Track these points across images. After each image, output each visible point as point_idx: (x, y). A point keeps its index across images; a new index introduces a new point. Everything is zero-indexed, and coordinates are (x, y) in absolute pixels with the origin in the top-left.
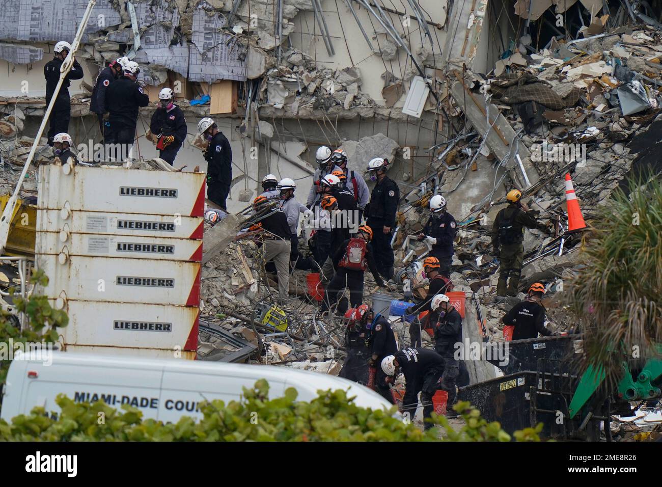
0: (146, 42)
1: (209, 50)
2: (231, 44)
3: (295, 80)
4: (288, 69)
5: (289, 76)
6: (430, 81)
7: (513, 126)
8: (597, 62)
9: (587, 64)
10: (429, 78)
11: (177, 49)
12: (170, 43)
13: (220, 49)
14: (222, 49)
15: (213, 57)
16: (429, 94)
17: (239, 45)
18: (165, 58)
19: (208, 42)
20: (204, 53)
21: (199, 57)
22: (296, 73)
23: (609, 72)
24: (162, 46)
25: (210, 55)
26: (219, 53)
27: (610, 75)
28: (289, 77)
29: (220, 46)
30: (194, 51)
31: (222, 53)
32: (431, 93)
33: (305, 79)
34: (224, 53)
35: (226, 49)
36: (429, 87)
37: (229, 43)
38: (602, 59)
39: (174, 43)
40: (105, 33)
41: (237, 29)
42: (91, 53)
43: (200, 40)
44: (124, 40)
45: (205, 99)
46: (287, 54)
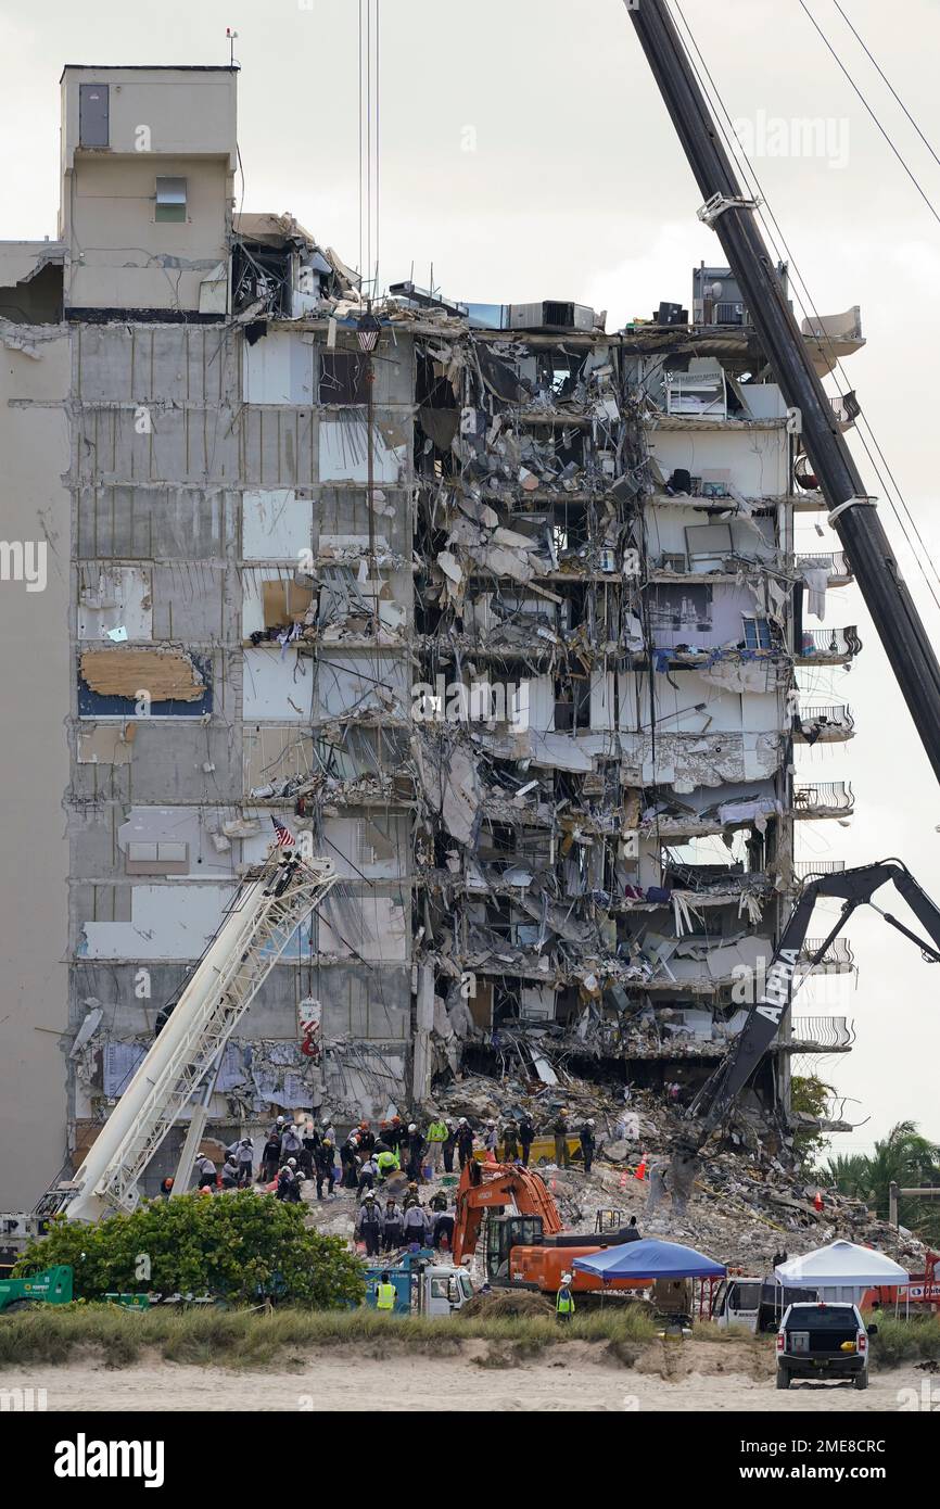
0: (261, 1091)
10: (398, 1105)
11: (277, 1094)
12: (273, 1091)
18: (271, 1099)
19: (293, 1089)
20: (291, 1095)
24: (269, 1092)
39: (275, 1091)
40: (238, 1087)
41: (305, 1084)
42: (230, 1096)
43: (288, 1090)
44: (249, 1090)
45: (290, 1117)
46: (330, 1094)
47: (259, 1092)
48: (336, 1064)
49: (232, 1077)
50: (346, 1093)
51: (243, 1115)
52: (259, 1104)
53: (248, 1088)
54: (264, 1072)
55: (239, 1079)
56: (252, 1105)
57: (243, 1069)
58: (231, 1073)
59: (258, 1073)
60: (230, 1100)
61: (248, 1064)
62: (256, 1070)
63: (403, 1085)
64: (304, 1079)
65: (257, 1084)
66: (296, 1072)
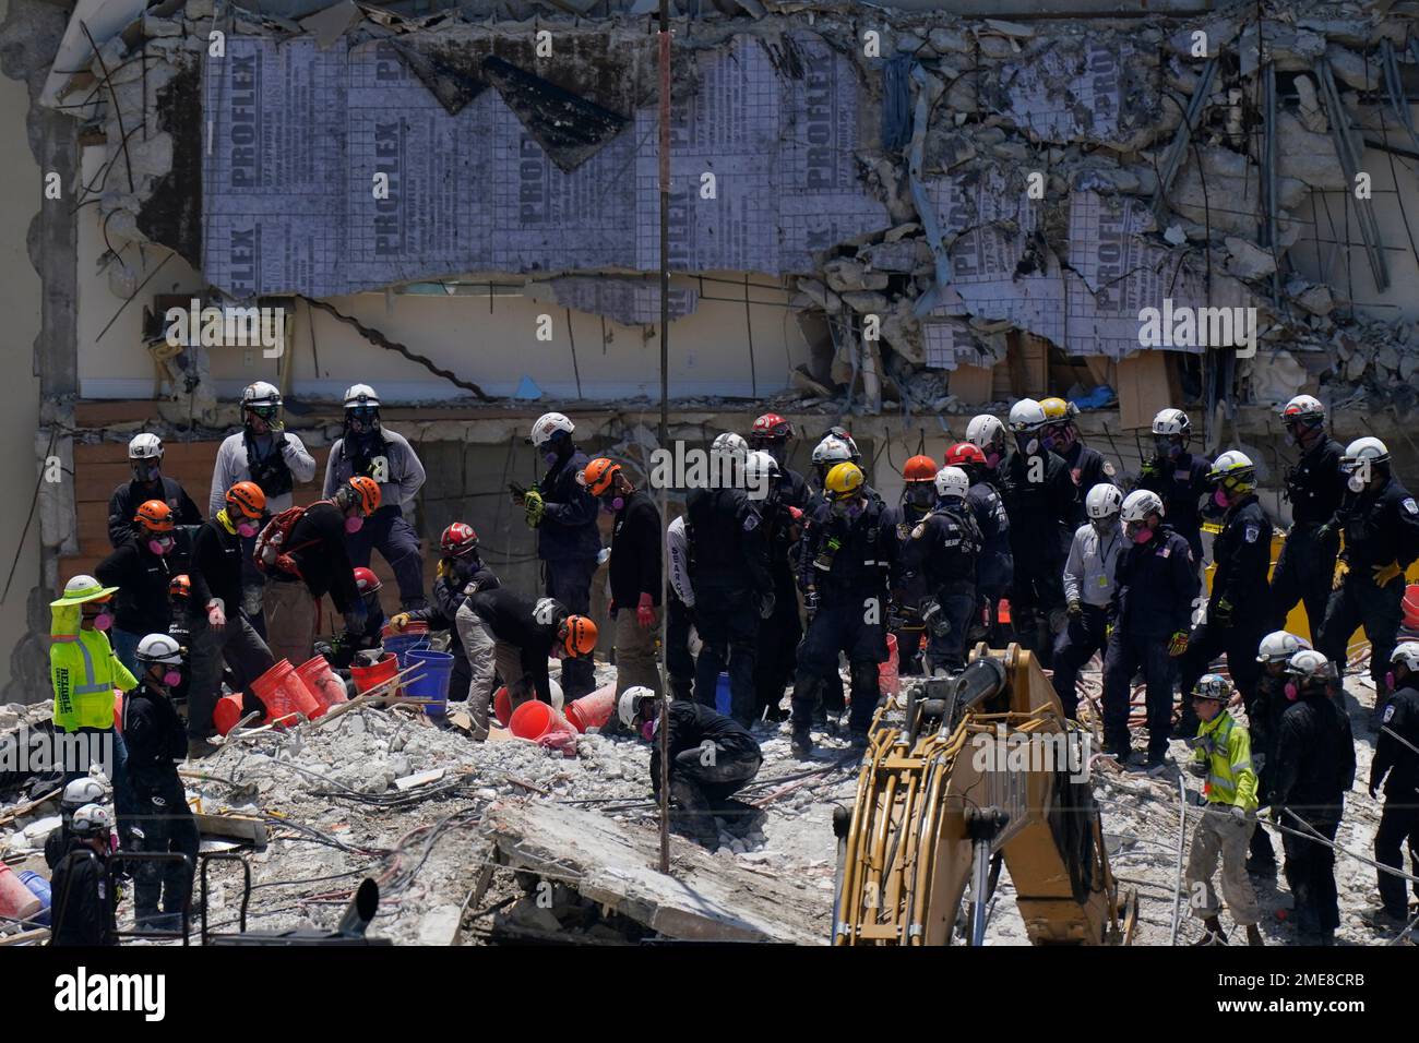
0: (957, 268)
1: (1113, 283)
2: (1165, 270)
3: (1318, 349)
4: (1301, 323)
5: (1306, 338)
11: (1034, 282)
12: (1015, 268)
13: (1139, 281)
14: (1144, 281)
15: (1123, 300)
17: (1186, 271)
18: (1007, 304)
19: (1109, 265)
20: (1101, 290)
21: (1090, 300)
22: (1316, 331)
24: (996, 274)
25: (1115, 294)
26: (1138, 290)
28: (1306, 343)
29: (1138, 274)
30: (1077, 286)
31: (1144, 291)
33: (1339, 344)
34: (1149, 289)
35: (1153, 281)
37: (1161, 267)
39: (1025, 268)
40: (847, 251)
41: (1175, 235)
42: (814, 296)
43: (1088, 261)
44: (904, 265)
45: (1101, 396)
46: (1293, 290)
47: (945, 270)
48: (1326, 145)
49: (818, 202)
50: (1383, 282)
51: (872, 387)
52: (948, 330)
53: (898, 256)
54: (974, 177)
55: (853, 212)
56: (913, 335)
57: (873, 162)
58: (816, 183)
59: (946, 184)
60: (815, 314)
61: (895, 142)
62: (931, 171)
64: (1172, 213)
65: (934, 236)
66: (1127, 181)
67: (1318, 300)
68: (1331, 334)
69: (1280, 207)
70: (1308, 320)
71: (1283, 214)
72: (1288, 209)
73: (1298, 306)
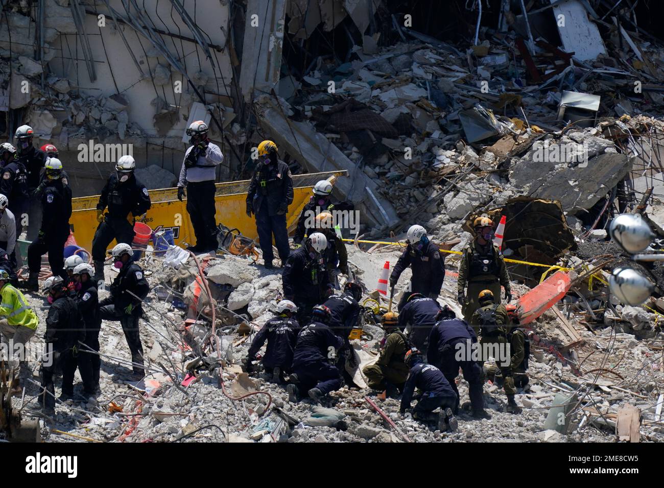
3: (62, 109)
4: (54, 97)
5: (56, 104)
6: (212, 108)
7: (348, 156)
8: (407, 84)
9: (398, 87)
10: (209, 104)
16: (211, 121)
22: (62, 101)
23: (425, 95)
27: (427, 98)
28: (57, 106)
32: (213, 120)
33: (72, 107)
36: (212, 114)
38: (411, 82)
46: (51, 81)
48: (67, 12)
50: (93, 78)
63: (224, 60)
67: (62, 86)
68: (68, 102)
69: (45, 42)
70: (57, 96)
71: (47, 45)
72: (49, 43)
73: (53, 89)
